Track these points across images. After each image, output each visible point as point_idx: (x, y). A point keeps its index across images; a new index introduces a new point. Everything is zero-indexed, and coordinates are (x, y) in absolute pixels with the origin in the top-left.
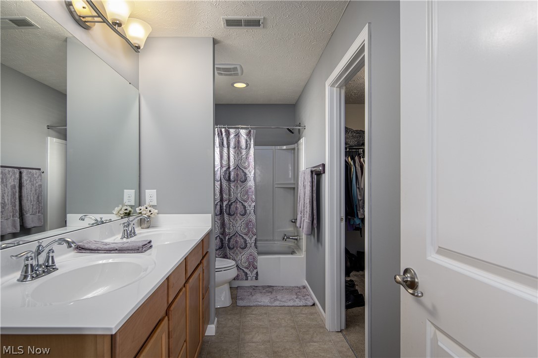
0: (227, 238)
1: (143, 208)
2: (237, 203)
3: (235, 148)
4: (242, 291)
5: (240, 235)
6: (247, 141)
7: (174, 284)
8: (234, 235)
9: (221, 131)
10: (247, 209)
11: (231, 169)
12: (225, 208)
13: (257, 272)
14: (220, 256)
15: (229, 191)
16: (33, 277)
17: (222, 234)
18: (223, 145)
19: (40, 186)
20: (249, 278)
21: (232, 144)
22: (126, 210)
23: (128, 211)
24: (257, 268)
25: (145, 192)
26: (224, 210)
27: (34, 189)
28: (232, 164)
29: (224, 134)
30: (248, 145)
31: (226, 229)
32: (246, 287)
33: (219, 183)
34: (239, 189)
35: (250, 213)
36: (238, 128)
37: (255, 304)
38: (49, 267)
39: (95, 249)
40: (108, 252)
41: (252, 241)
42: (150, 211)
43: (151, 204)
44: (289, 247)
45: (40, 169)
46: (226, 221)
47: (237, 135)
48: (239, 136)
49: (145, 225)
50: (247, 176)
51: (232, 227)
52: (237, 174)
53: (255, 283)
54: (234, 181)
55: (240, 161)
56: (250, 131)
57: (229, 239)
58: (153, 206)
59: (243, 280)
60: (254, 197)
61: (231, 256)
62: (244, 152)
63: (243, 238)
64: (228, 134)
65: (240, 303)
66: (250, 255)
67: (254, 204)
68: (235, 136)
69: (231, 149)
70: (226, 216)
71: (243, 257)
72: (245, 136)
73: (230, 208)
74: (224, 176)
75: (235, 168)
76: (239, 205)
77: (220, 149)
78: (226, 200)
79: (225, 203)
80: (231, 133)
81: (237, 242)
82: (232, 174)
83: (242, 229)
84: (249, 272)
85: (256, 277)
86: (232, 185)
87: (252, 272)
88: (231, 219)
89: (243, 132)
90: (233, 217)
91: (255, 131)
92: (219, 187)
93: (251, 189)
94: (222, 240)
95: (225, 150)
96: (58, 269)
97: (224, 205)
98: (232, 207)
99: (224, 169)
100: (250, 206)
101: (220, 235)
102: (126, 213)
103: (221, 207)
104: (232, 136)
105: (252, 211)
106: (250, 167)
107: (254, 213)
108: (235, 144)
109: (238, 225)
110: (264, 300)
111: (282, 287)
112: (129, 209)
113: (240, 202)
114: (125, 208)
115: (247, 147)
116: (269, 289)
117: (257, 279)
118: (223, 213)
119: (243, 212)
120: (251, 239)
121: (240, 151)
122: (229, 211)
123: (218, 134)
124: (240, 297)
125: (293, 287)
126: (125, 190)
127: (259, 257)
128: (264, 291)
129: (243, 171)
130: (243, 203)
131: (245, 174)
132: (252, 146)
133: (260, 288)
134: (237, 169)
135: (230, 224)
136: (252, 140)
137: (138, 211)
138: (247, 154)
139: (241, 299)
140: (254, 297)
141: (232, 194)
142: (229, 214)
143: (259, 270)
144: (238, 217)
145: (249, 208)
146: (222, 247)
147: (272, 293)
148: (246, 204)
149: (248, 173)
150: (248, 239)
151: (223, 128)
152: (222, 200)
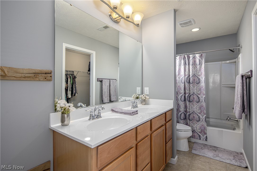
0: (188, 114)
1: (142, 96)
2: (194, 95)
3: (193, 65)
4: (196, 145)
5: (196, 113)
6: (200, 60)
7: (140, 133)
8: (192, 113)
9: (185, 57)
10: (200, 99)
11: (190, 77)
12: (187, 98)
13: (206, 136)
14: (184, 123)
15: (189, 88)
16: (92, 119)
17: (186, 112)
18: (186, 64)
19: (116, 86)
20: (202, 139)
21: (191, 63)
22: (136, 96)
23: (137, 97)
24: (206, 134)
25: (144, 88)
26: (186, 99)
27: (114, 87)
28: (191, 74)
29: (186, 58)
30: (201, 63)
31: (187, 109)
32: (200, 143)
33: (184, 84)
34: (195, 87)
35: (202, 101)
36: (195, 54)
37: (203, 155)
38: (98, 116)
39: (117, 111)
40: (121, 113)
41: (203, 118)
42: (145, 97)
43: (146, 94)
44: (232, 125)
45: (116, 80)
46: (187, 105)
47: (194, 58)
48: (195, 58)
49: (144, 103)
50: (200, 80)
51: (191, 109)
52: (194, 79)
53: (205, 142)
54: (192, 83)
55: (196, 72)
56: (202, 55)
57: (189, 115)
58: (147, 95)
59: (198, 139)
60: (204, 92)
61: (191, 124)
62: (198, 67)
63: (198, 115)
64: (189, 58)
65: (194, 152)
66: (202, 126)
67: (204, 96)
68: (193, 58)
69: (190, 66)
70: (187, 103)
71: (197, 126)
72: (199, 58)
73: (190, 98)
74: (186, 80)
75: (193, 76)
76: (195, 97)
77: (184, 66)
78: (187, 94)
79: (187, 95)
80: (190, 57)
81: (194, 117)
82: (191, 79)
83: (197, 110)
84: (201, 135)
85: (206, 139)
86: (191, 85)
87: (203, 136)
88: (190, 104)
89: (197, 56)
90: (192, 103)
91: (205, 54)
92: (184, 86)
93: (202, 87)
94: (185, 115)
95: (187, 66)
96: (102, 117)
97: (186, 96)
98: (191, 97)
99: (186, 77)
100: (202, 97)
101: (184, 112)
102: (136, 97)
103: (185, 97)
104: (191, 59)
105: (203, 100)
106: (202, 75)
107: (205, 101)
108: (193, 63)
109: (195, 108)
110: (210, 154)
111: (224, 149)
112: (138, 96)
113: (196, 95)
114: (136, 95)
115: (200, 64)
116: (215, 149)
117: (206, 140)
118: (186, 100)
119: (198, 100)
120: (203, 116)
121: (196, 66)
122: (189, 100)
123: (183, 58)
124: (194, 148)
125: (232, 151)
126: (137, 88)
127: (207, 128)
128: (211, 149)
129: (198, 78)
130: (198, 95)
131: (199, 79)
132: (203, 63)
133: (209, 146)
134: (194, 77)
135: (190, 107)
136: (203, 60)
137: (141, 97)
138: (200, 68)
139: (195, 150)
140: (203, 151)
141: (191, 90)
142: (189, 101)
143: (208, 135)
144: (195, 103)
145: (201, 98)
146: (185, 118)
147: (216, 151)
148: (200, 96)
149: (201, 78)
150: (201, 116)
151: (186, 55)
152: (185, 93)
